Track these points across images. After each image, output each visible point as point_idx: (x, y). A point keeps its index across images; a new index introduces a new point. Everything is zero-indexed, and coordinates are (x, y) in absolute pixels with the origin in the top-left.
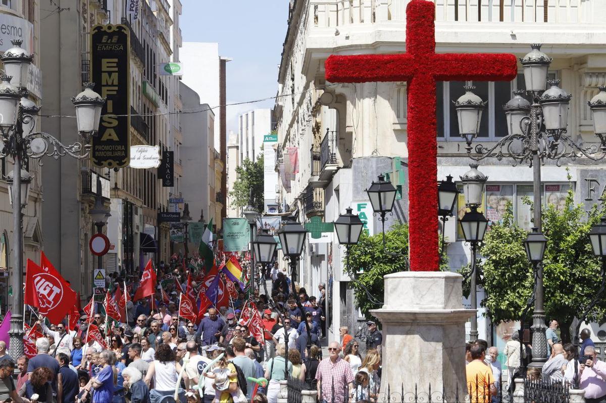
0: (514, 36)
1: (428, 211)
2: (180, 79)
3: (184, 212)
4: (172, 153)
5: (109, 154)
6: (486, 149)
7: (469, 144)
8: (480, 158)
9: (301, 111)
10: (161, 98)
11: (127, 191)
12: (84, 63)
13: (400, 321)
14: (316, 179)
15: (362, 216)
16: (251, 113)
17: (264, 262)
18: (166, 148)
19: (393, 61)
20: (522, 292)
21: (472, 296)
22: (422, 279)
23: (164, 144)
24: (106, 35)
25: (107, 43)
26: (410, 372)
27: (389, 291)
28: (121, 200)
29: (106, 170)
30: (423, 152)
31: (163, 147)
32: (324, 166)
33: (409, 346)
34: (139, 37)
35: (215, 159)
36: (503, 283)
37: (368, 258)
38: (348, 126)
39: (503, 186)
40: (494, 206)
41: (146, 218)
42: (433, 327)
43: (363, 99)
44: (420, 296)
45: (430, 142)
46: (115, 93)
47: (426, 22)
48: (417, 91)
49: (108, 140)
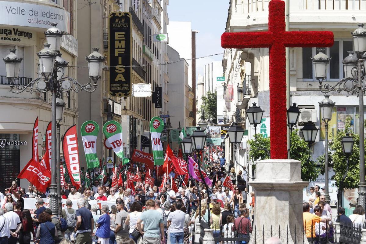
0: (354, 18)
1: (281, 124)
2: (168, 43)
3: (168, 123)
4: (161, 88)
5: (119, 89)
6: (331, 86)
7: (321, 83)
8: (327, 91)
9: (235, 63)
10: (155, 55)
11: (133, 111)
12: (105, 35)
13: (264, 188)
14: (240, 104)
15: (263, 126)
16: (211, 64)
17: (187, 154)
18: (158, 85)
19: (260, 36)
20: (356, 171)
21: (326, 174)
22: (277, 164)
23: (157, 82)
24: (118, 18)
25: (118, 23)
26: (270, 218)
27: (258, 171)
28: (129, 116)
29: (118, 99)
30: (278, 89)
31: (156, 84)
32: (244, 96)
33: (269, 203)
34: (140, 18)
35: (188, 91)
36: (344, 166)
37: (263, 152)
38: (255, 73)
39: (348, 108)
40: (343, 120)
41: (144, 126)
42: (283, 192)
43: (264, 56)
44: (276, 174)
45: (282, 83)
46: (123, 52)
47: (280, 13)
48: (274, 53)
49: (119, 80)
